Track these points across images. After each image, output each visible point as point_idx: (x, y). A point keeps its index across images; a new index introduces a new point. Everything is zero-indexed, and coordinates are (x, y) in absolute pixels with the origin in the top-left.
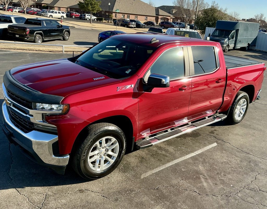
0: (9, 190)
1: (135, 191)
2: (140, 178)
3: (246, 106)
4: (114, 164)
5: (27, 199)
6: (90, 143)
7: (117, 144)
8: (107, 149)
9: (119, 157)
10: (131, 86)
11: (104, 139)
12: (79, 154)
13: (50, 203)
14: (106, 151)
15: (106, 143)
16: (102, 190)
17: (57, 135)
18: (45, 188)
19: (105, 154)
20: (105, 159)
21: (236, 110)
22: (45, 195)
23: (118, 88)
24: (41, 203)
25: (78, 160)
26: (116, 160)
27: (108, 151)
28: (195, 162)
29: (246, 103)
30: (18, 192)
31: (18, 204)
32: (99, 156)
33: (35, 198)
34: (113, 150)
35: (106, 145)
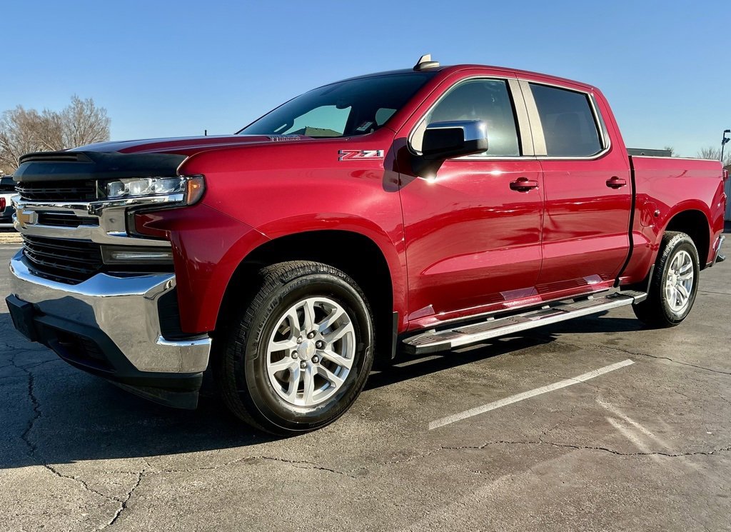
0: (27, 468)
1: (417, 454)
2: (426, 429)
3: (692, 273)
4: (345, 389)
5: (82, 485)
6: (271, 305)
7: (350, 327)
8: (319, 341)
9: (356, 369)
10: (378, 154)
11: (310, 303)
12: (240, 339)
13: (155, 489)
14: (317, 347)
15: (317, 321)
16: (315, 457)
17: (173, 272)
18: (136, 460)
19: (315, 356)
20: (317, 373)
21: (668, 282)
22: (138, 475)
23: (342, 152)
24: (125, 491)
25: (237, 358)
26: (351, 379)
27: (323, 347)
28: (583, 395)
29: (691, 265)
30: (54, 472)
31: (52, 496)
32: (299, 360)
33: (108, 481)
34: (337, 347)
35: (316, 327)
